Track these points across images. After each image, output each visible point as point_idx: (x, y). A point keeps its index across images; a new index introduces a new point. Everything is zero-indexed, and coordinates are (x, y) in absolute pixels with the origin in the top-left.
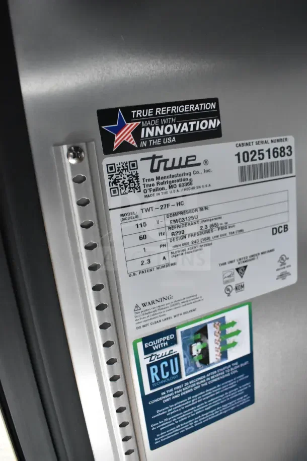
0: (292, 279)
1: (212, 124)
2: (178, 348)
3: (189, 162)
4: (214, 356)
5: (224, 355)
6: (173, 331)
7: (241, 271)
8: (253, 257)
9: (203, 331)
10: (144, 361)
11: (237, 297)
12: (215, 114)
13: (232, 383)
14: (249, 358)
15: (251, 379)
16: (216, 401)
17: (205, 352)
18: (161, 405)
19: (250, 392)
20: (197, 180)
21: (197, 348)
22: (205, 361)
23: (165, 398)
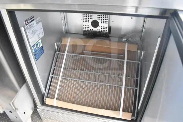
0: (44, 35)
1: (33, 19)
2: (36, 47)
3: (32, 24)
4: (39, 47)
5: (40, 47)
6: (34, 45)
7: (39, 35)
8: (40, 33)
9: (37, 44)
10: (33, 49)
11: (39, 39)
12: (33, 17)
13: (41, 50)
14: (42, 46)
15: (43, 49)
16: (40, 53)
17: (38, 47)
18: (36, 55)
19: (43, 51)
20: (33, 26)
21: (37, 46)
22: (38, 48)
23: (36, 54)
